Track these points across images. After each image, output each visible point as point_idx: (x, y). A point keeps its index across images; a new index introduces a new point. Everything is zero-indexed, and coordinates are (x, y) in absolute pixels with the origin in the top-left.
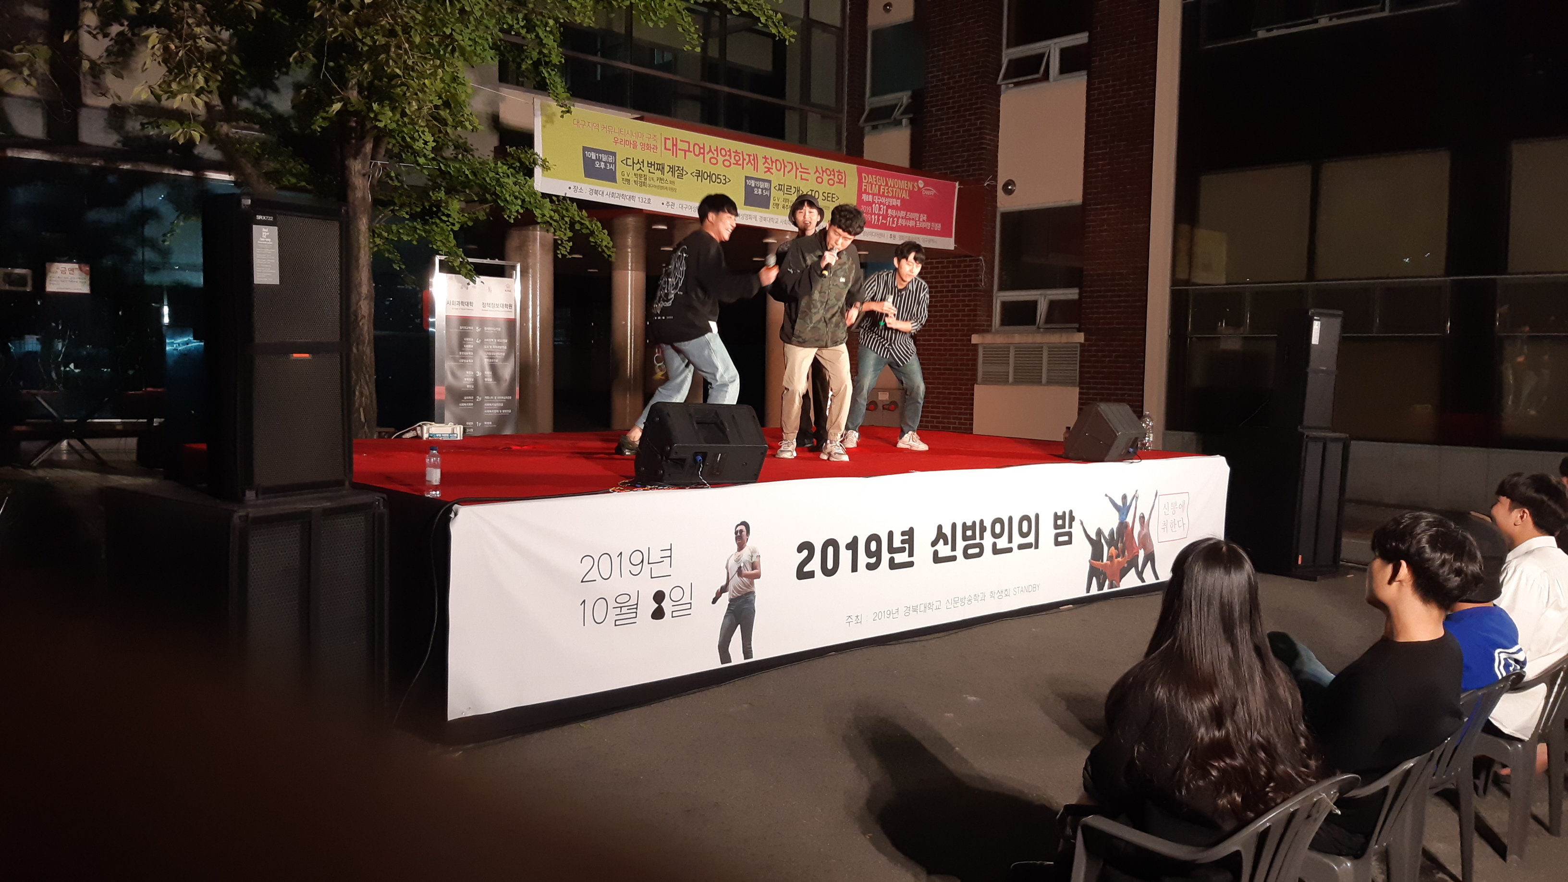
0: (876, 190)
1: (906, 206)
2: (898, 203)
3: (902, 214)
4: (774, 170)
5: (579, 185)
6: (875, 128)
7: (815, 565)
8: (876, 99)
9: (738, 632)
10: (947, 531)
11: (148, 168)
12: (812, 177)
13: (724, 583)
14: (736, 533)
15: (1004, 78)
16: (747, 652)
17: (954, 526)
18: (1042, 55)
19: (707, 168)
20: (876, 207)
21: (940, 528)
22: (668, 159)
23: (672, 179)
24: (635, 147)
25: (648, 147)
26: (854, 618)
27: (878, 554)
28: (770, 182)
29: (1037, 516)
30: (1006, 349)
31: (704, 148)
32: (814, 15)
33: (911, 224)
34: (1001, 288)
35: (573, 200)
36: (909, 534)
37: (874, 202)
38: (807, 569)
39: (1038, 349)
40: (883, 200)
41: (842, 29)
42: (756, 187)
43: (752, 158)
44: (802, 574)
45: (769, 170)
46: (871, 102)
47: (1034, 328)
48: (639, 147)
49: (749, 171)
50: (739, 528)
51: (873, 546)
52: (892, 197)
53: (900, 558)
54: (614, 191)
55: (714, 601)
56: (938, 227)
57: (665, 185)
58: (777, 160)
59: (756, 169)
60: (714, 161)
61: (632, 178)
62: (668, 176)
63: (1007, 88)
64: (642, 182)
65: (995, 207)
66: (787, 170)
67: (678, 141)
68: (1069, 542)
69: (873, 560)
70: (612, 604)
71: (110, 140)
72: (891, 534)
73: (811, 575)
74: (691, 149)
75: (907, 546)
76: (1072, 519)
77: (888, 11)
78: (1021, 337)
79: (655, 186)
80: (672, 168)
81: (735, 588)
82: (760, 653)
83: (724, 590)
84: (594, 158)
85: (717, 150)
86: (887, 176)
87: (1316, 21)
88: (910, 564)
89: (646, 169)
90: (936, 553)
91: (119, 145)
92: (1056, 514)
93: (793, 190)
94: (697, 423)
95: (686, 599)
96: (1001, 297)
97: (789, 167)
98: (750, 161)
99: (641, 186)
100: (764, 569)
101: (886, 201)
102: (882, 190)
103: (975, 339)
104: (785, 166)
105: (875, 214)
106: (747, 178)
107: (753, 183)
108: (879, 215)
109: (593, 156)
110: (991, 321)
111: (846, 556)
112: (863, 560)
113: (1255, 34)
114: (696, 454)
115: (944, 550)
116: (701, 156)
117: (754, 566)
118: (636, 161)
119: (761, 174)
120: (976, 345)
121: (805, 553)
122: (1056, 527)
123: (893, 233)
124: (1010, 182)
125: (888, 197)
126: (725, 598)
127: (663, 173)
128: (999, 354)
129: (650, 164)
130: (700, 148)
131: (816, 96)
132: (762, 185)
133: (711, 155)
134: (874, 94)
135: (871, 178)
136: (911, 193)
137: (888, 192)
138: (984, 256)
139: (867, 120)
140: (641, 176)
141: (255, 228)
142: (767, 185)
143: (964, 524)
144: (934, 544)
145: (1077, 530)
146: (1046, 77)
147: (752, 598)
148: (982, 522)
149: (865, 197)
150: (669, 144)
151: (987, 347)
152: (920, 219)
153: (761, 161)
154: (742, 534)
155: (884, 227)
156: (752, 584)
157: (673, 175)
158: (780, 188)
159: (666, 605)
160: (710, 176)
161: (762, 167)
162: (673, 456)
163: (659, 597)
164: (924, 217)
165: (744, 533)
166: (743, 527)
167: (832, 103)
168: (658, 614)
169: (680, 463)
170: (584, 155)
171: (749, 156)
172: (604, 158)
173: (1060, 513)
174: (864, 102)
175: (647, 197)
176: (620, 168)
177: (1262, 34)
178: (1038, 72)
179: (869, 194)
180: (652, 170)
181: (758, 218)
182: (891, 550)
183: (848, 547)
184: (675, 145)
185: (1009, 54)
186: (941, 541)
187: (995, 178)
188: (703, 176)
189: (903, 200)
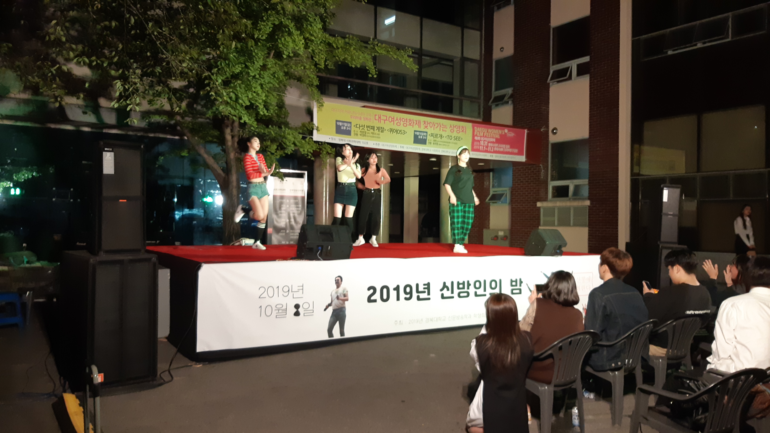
0: (482, 135)
1: (498, 141)
2: (494, 140)
3: (496, 145)
4: (429, 127)
5: (334, 137)
6: (497, 105)
7: (377, 296)
8: (497, 92)
9: (338, 324)
10: (449, 285)
11: (161, 136)
12: (448, 130)
13: (330, 302)
14: (336, 280)
15: (551, 80)
16: (342, 333)
17: (452, 283)
18: (568, 68)
19: (395, 127)
20: (482, 143)
21: (444, 283)
22: (376, 124)
23: (378, 133)
24: (361, 119)
25: (367, 119)
26: (399, 322)
27: (411, 293)
28: (427, 132)
29: (500, 281)
30: (553, 209)
31: (394, 118)
32: (465, 55)
33: (502, 150)
34: (553, 179)
35: (328, 143)
36: (428, 286)
37: (481, 140)
38: (372, 298)
39: (569, 209)
40: (486, 139)
41: (480, 61)
42: (419, 135)
43: (418, 122)
44: (370, 300)
45: (426, 127)
46: (495, 93)
47: (567, 198)
48: (362, 119)
49: (416, 128)
50: (337, 279)
51: (408, 290)
52: (491, 137)
53: (422, 296)
54: (350, 139)
55: (325, 310)
56: (516, 151)
57: (375, 136)
58: (430, 123)
59: (420, 127)
60: (399, 124)
61: (359, 133)
62: (376, 132)
63: (553, 84)
64: (364, 134)
65: (548, 140)
66: (435, 127)
67: (382, 116)
68: (520, 293)
69: (408, 296)
70: (274, 308)
71: (143, 124)
72: (417, 285)
73: (375, 301)
74: (388, 119)
75: (426, 290)
76: (521, 282)
77: (502, 51)
78: (561, 203)
79: (370, 136)
80: (378, 128)
81: (336, 305)
82: (348, 334)
83: (330, 305)
84: (341, 125)
85: (400, 119)
86: (488, 128)
87: (696, 45)
88: (429, 299)
89: (366, 129)
90: (442, 295)
91: (147, 126)
92: (511, 280)
93: (439, 136)
94: (320, 233)
95: (311, 308)
96: (552, 184)
97: (437, 125)
98: (416, 124)
99: (363, 136)
100: (350, 297)
101: (488, 140)
102: (485, 135)
103: (539, 204)
104: (434, 125)
105: (481, 146)
106: (415, 131)
107: (418, 133)
108: (484, 146)
109: (341, 124)
110: (547, 196)
111: (393, 294)
112: (402, 295)
113: (667, 52)
114: (318, 246)
115: (447, 293)
116: (392, 122)
117: (345, 296)
118: (361, 125)
119: (422, 129)
120: (539, 208)
121: (372, 291)
122: (512, 285)
123: (491, 154)
124: (555, 129)
125: (488, 137)
126: (330, 309)
127: (374, 130)
128: (550, 212)
129: (368, 127)
130: (392, 119)
131: (467, 92)
132: (422, 134)
133: (397, 121)
134: (496, 90)
135: (479, 129)
136: (501, 135)
137: (488, 135)
138: (543, 165)
139: (493, 102)
140: (363, 132)
141: (104, 153)
142: (425, 134)
143: (458, 282)
144: (441, 290)
145: (524, 288)
146: (570, 78)
147: (344, 309)
148: (468, 282)
149: (476, 138)
150: (377, 117)
151: (545, 208)
152: (507, 148)
153: (422, 123)
154: (338, 282)
155: (487, 151)
156: (344, 303)
157: (379, 131)
158: (432, 135)
159: (300, 310)
160: (397, 131)
161: (423, 126)
162: (307, 247)
163: (297, 306)
164: (508, 146)
165: (340, 281)
166: (339, 278)
167: (476, 95)
168: (297, 314)
169: (311, 250)
170: (336, 124)
171: (416, 121)
172: (346, 124)
173: (514, 280)
174: (491, 94)
175: (366, 141)
176: (353, 129)
177: (670, 52)
178: (566, 76)
179: (478, 136)
180: (369, 129)
181: (421, 149)
182: (418, 291)
183: (394, 289)
184: (380, 118)
185: (553, 68)
186: (445, 289)
187: (547, 127)
188: (393, 131)
189: (497, 139)
